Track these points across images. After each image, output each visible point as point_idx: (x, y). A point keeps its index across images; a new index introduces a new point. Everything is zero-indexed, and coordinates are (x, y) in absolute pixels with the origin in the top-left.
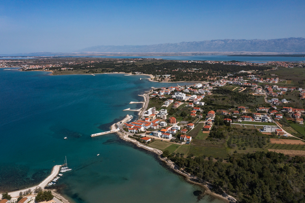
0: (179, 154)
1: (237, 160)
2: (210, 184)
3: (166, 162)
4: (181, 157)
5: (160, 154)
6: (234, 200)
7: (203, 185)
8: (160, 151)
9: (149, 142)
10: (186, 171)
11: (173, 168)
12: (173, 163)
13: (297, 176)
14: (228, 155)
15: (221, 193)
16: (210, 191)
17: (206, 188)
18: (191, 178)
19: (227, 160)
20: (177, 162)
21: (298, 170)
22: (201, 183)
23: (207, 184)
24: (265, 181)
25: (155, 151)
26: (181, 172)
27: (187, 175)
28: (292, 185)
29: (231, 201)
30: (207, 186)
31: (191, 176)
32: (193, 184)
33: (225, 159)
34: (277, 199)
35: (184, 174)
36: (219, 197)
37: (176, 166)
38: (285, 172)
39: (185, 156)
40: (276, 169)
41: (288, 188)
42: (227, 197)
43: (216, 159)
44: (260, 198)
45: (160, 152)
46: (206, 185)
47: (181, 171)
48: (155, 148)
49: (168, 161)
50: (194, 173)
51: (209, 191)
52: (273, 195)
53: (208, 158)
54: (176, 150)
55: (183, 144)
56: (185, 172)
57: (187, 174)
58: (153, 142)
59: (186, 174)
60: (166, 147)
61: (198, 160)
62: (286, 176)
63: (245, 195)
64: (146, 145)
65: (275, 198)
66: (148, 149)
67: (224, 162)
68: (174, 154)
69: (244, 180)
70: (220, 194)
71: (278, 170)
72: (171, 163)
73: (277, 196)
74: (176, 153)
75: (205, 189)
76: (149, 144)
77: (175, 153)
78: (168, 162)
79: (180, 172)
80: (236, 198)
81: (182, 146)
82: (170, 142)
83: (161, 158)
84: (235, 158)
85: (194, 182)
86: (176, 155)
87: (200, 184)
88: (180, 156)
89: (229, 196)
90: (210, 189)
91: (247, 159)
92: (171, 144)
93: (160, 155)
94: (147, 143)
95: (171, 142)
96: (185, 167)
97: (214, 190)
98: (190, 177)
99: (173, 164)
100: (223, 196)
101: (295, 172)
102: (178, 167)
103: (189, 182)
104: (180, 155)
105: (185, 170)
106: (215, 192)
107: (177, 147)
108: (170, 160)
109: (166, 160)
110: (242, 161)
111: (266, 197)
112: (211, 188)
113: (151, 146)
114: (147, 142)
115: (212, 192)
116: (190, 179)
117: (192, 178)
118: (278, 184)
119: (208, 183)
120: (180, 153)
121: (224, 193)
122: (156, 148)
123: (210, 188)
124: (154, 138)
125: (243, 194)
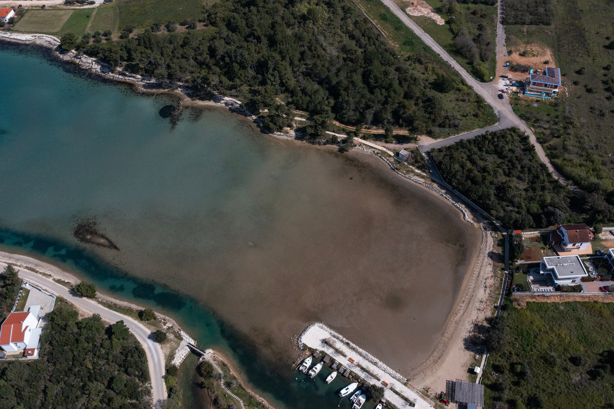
0: (99, 34)
1: (223, 19)
2: (186, 84)
3: (77, 61)
4: (106, 40)
5: (55, 45)
6: (236, 103)
7: (172, 90)
8: (51, 36)
9: (12, 21)
10: (130, 71)
11: (99, 71)
12: (94, 61)
13: (331, 23)
14: (204, 8)
15: (211, 97)
16: (189, 99)
17: (181, 95)
18: (144, 83)
19: (204, 22)
20: (103, 57)
21: (331, 9)
22: (168, 88)
23: (180, 86)
24: (281, 53)
25: (38, 42)
26: (120, 77)
27: (134, 79)
28: (324, 44)
29: (230, 106)
30: (182, 91)
31: (143, 79)
32: (153, 94)
33: (200, 21)
34: (304, 79)
35: (126, 78)
36: (207, 105)
37: (102, 66)
38: (311, 21)
39: (115, 37)
40: (295, 18)
41: (319, 53)
42: (222, 102)
43: (182, 24)
44: (278, 87)
45: (52, 41)
46: (179, 89)
47: (119, 75)
48: (36, 33)
49: (80, 58)
50: (147, 71)
51: (187, 100)
52: (298, 73)
53: (165, 26)
54: (89, 25)
55: (98, 5)
56: (127, 74)
57: (134, 77)
58: (22, 16)
59: (132, 79)
60: (62, 24)
61: (145, 42)
62: (313, 28)
63: (253, 88)
64: (9, 30)
65: (301, 78)
66: (20, 40)
67: (200, 26)
68: (86, 37)
69: (246, 63)
70: (209, 100)
71: (299, 20)
72: (90, 61)
73: (303, 73)
74: (92, 33)
75: (179, 99)
76: (17, 26)
77: (89, 34)
78: (82, 61)
79: (117, 76)
80: (239, 98)
81: (98, 11)
82: (65, 7)
83: (61, 56)
84: (218, 15)
85: (154, 91)
86: (93, 39)
87: (166, 90)
88: (103, 37)
89: (226, 98)
90: (189, 95)
91: (242, 10)
92: (71, 12)
93: (55, 47)
94: (9, 23)
95: (68, 7)
96: (125, 63)
97: (197, 96)
98: (141, 81)
99: (94, 63)
100: (216, 102)
101: (327, 16)
102: (109, 68)
103: (143, 94)
104: (103, 35)
105: (126, 69)
106: (199, 99)
107: (88, 17)
108: (85, 56)
109: (75, 57)
110: (234, 18)
111: (287, 83)
112: (189, 91)
113: (22, 29)
114: (7, 21)
115: (193, 100)
116: (144, 86)
117: (147, 83)
118: (302, 49)
119: (181, 84)
120: (102, 32)
121: (215, 95)
122: (38, 31)
123: (188, 93)
124: (20, 6)
125: (249, 87)
